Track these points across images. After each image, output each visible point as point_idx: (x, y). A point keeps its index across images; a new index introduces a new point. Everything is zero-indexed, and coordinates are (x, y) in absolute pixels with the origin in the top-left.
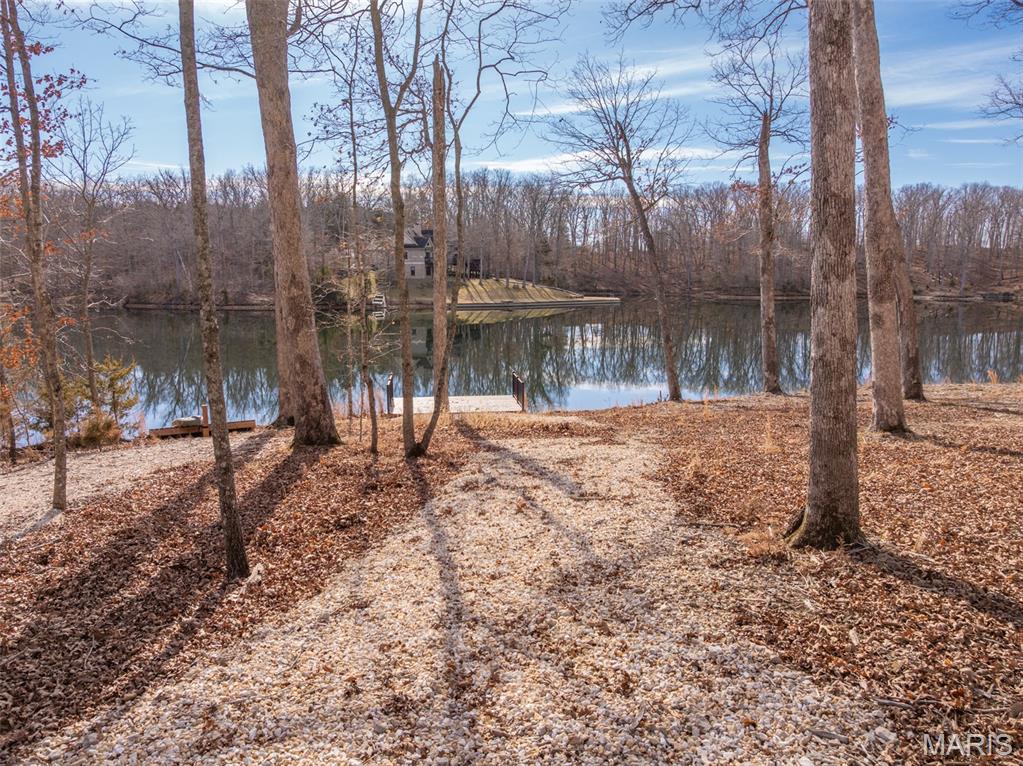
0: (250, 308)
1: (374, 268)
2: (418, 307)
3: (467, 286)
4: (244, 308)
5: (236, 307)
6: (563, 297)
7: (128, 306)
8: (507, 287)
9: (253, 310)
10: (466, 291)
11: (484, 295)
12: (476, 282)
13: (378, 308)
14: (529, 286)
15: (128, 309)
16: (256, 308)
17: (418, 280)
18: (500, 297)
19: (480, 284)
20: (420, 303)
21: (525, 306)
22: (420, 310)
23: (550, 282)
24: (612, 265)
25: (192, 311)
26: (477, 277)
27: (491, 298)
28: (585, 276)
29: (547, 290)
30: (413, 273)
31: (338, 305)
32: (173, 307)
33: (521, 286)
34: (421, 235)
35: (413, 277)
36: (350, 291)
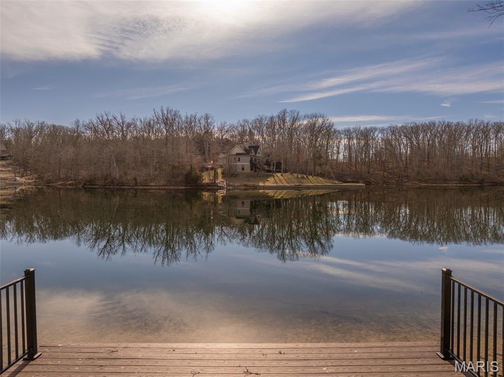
0: (149, 187)
1: (221, 166)
2: (245, 188)
3: (274, 176)
4: (145, 187)
5: (141, 187)
6: (331, 183)
7: (84, 186)
8: (297, 177)
9: (151, 189)
10: (273, 179)
11: (284, 181)
12: (279, 175)
13: (221, 188)
14: (310, 177)
15: (85, 188)
16: (153, 187)
17: (246, 173)
18: (293, 182)
19: (282, 175)
20: (246, 186)
21: (308, 188)
22: (246, 189)
23: (322, 175)
24: (354, 168)
25: (117, 189)
26: (280, 172)
27: (288, 183)
28: (339, 174)
29: (320, 179)
30: (243, 169)
31: (198, 186)
32: (107, 187)
33: (305, 177)
34: (248, 148)
35: (244, 171)
36: (206, 179)
